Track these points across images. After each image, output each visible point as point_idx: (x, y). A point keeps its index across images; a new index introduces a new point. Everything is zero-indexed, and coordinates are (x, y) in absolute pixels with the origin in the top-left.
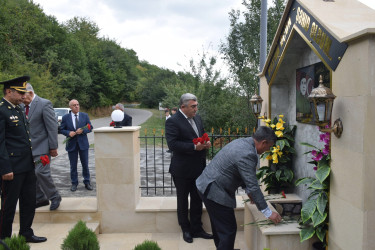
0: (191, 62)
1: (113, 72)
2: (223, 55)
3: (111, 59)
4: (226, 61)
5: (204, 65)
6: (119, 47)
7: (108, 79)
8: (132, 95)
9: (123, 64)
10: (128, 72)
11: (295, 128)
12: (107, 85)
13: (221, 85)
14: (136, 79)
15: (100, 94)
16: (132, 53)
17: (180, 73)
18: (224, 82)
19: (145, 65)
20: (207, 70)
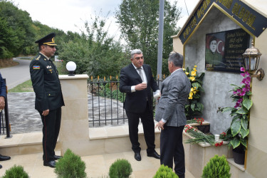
0: (86, 24)
1: (13, 29)
2: (117, 20)
3: (11, 18)
4: (119, 24)
5: (96, 27)
6: (17, 9)
7: (10, 35)
8: (28, 49)
9: (22, 23)
10: (27, 31)
11: (203, 74)
12: (9, 40)
13: (108, 43)
14: (33, 36)
15: (3, 48)
16: (26, 14)
17: (69, 33)
18: (111, 40)
19: (38, 24)
20: (98, 30)
